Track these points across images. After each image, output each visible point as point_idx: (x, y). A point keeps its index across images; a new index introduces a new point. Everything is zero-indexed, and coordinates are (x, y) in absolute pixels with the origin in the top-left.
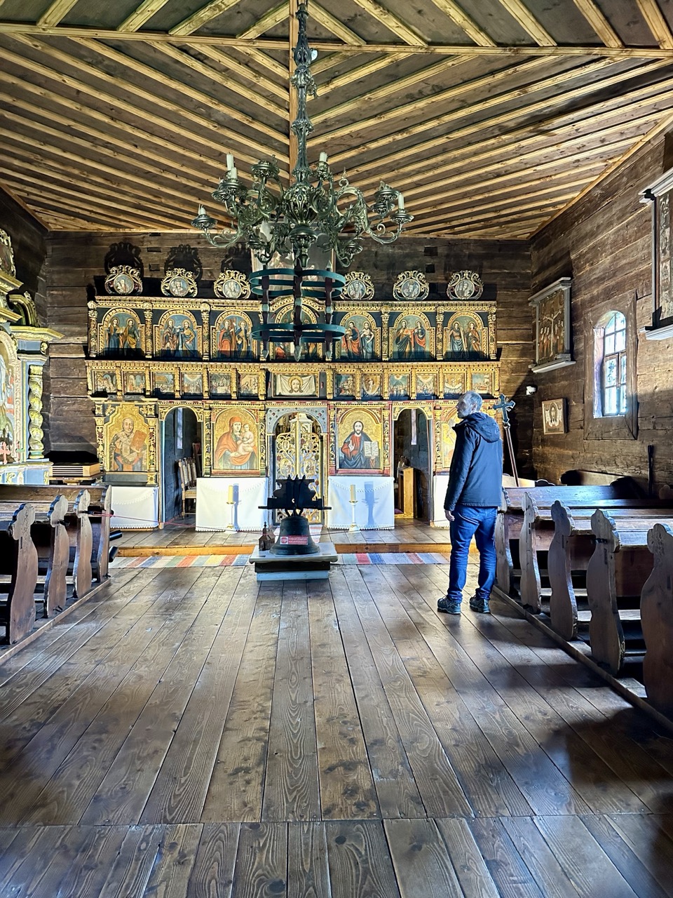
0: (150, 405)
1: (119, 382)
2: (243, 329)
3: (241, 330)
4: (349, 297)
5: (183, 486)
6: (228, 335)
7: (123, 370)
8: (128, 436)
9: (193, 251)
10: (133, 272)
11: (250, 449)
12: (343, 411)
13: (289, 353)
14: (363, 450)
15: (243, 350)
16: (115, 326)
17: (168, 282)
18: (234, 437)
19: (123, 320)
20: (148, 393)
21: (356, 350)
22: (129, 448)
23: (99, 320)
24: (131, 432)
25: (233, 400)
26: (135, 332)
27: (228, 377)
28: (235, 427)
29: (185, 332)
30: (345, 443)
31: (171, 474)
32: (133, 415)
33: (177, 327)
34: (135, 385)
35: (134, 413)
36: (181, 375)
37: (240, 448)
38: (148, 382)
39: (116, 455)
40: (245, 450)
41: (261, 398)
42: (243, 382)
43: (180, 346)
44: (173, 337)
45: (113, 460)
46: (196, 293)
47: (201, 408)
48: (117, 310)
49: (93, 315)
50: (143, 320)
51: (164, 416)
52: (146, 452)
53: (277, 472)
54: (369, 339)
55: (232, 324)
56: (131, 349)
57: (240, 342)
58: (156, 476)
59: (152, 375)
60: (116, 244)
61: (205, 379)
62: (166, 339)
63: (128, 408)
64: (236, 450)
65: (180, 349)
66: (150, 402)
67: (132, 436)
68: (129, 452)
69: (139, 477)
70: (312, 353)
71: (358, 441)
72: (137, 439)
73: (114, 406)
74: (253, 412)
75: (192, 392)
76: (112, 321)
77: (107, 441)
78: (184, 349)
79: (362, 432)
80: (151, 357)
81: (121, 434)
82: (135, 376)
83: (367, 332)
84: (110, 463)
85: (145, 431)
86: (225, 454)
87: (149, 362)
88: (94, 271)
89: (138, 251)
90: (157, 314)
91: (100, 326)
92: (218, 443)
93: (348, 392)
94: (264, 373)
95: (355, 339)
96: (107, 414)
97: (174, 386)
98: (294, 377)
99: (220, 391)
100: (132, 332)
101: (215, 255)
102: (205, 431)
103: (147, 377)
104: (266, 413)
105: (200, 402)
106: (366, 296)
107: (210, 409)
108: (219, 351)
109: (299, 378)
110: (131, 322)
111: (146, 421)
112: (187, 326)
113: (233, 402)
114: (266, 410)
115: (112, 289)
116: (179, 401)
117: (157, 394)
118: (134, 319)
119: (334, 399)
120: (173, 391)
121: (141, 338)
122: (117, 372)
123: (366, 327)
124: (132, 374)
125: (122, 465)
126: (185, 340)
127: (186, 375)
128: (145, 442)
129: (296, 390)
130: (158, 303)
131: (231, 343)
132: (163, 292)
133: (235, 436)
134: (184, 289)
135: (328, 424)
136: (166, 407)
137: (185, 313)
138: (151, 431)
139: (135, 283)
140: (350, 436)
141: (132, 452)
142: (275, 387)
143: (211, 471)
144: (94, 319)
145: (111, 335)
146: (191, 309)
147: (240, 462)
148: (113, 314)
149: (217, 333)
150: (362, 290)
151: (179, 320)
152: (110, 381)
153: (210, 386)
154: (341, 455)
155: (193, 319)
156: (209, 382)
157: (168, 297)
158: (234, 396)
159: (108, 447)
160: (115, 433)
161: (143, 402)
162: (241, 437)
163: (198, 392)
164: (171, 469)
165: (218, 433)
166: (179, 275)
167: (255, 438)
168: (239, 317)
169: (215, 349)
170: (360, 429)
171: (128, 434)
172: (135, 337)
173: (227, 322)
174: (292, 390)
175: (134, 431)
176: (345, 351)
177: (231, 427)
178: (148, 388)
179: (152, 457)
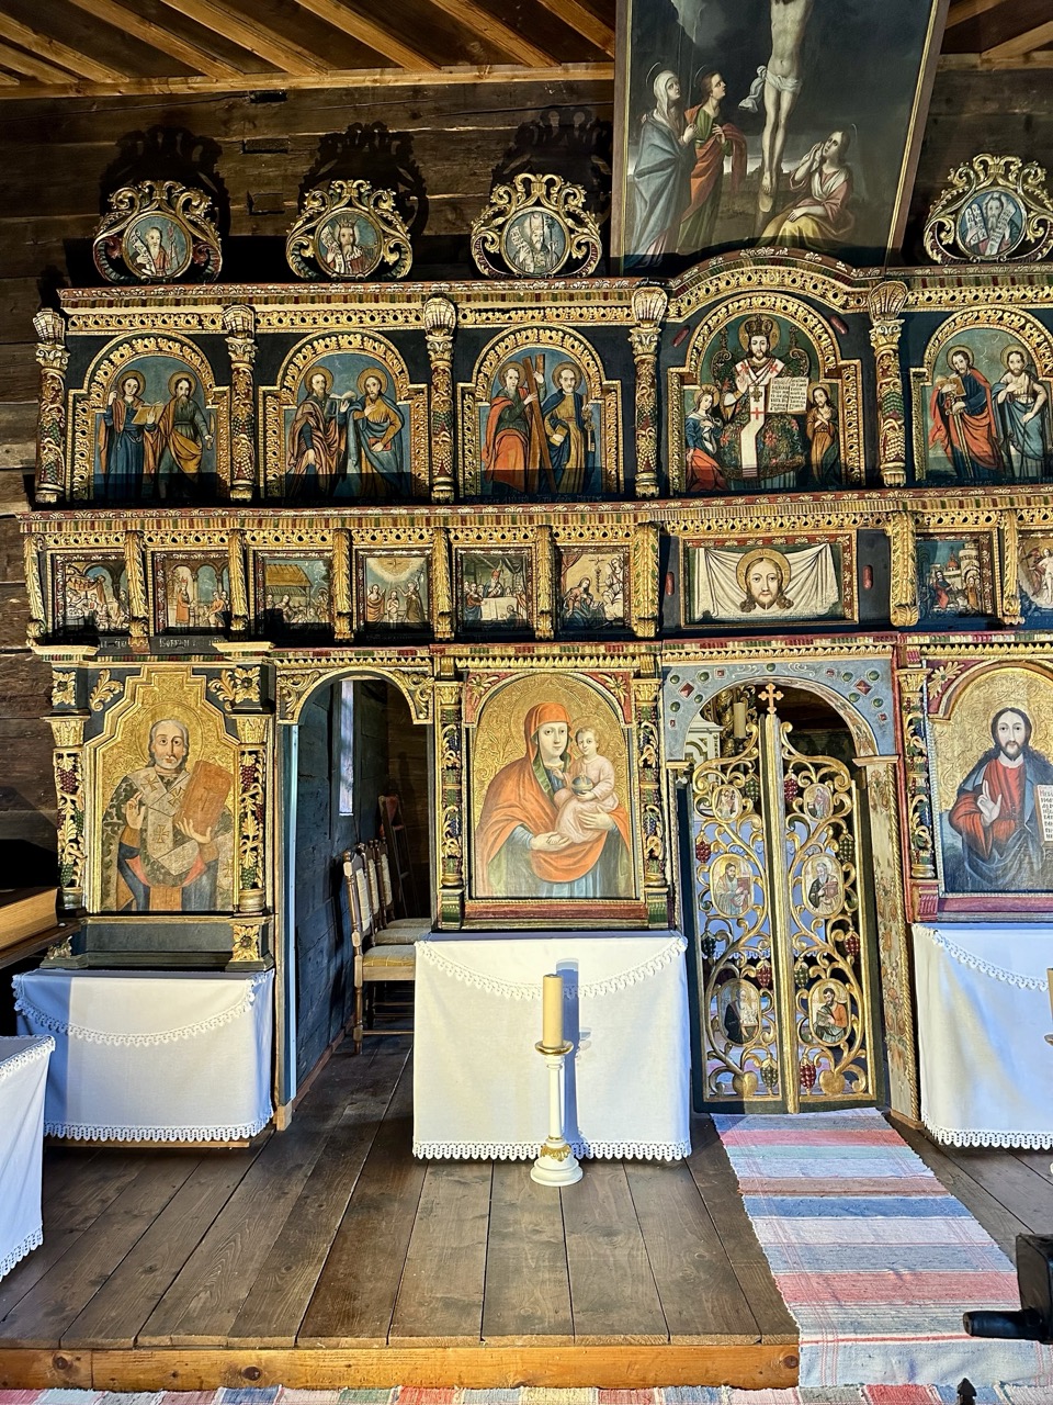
0: (246, 668)
1: (136, 589)
2: (568, 391)
3: (561, 395)
4: (960, 254)
5: (356, 940)
6: (516, 417)
7: (152, 548)
8: (168, 784)
9: (396, 143)
10: (188, 202)
11: (604, 820)
12: (950, 672)
13: (738, 467)
14: (1035, 817)
15: (571, 465)
16: (129, 399)
17: (311, 231)
18: (542, 779)
19: (158, 377)
20: (237, 627)
21: (982, 448)
22: (169, 826)
23: (74, 377)
24: (179, 770)
25: (541, 640)
26: (198, 418)
27: (521, 564)
28: (546, 741)
29: (367, 412)
30: (961, 791)
31: (320, 905)
32: (188, 708)
33: (342, 396)
34: (192, 599)
35: (191, 701)
36: (357, 562)
37: (567, 817)
38: (237, 586)
39: (126, 853)
40: (582, 825)
41: (642, 630)
42: (572, 578)
43: (351, 463)
44: (326, 430)
45: (114, 872)
46: (409, 263)
47: (424, 675)
48: (139, 345)
49: (52, 359)
50: (223, 373)
51: (296, 706)
52: (229, 841)
53: (698, 906)
54: (1027, 408)
55: (529, 377)
56: (182, 475)
57: (557, 439)
58: (265, 928)
59: (254, 564)
60: (138, 135)
61: (441, 568)
62: (304, 438)
63: (165, 679)
64: (552, 822)
65: (351, 469)
66: (243, 654)
67: (182, 782)
68: (169, 840)
69: (203, 933)
70: (822, 465)
71: (1014, 783)
72: (200, 792)
73: (119, 676)
74: (611, 682)
75: (394, 620)
76: (119, 385)
77: (92, 801)
78: (366, 468)
79: (1024, 749)
80: (248, 496)
81: (142, 774)
82: (194, 571)
83: (1018, 385)
84: (105, 881)
85: (228, 763)
86: (511, 840)
87: (244, 512)
88: (64, 225)
89: (213, 152)
90: (273, 350)
91: (76, 399)
92: (486, 800)
93: (961, 602)
94: (652, 539)
95: (975, 409)
96: (94, 704)
97: (331, 599)
98: (755, 554)
99: (493, 610)
100: (188, 418)
101: (469, 151)
102: (442, 756)
103: (236, 567)
104: (661, 686)
105: (423, 652)
106: (1026, 246)
107: (459, 676)
108: (485, 474)
109: (777, 556)
110: (184, 384)
111: (231, 728)
112: (374, 390)
113: (542, 649)
114: (663, 674)
115: (118, 265)
116: (348, 653)
117: (272, 627)
118: (193, 376)
119: (919, 629)
120: (325, 620)
121: (216, 435)
122: (132, 553)
123: (1016, 366)
124: (185, 563)
125: (147, 890)
126: (368, 437)
127: (371, 562)
128: (229, 802)
129: (766, 600)
130: (277, 311)
131: (527, 443)
132: (293, 267)
133: (547, 771)
134: (367, 253)
135: (898, 721)
136: (303, 673)
137: (369, 344)
138: (248, 761)
139: (195, 239)
140: (981, 764)
141: (180, 839)
142: (689, 590)
143: (463, 906)
144: (52, 372)
145: (119, 431)
146: (391, 326)
147: (567, 871)
148: (124, 354)
149: (481, 410)
150: (1012, 223)
151: (347, 370)
152: (109, 591)
153: (459, 598)
154: (949, 841)
155: (396, 363)
156: (455, 581)
157: (311, 280)
158: (544, 626)
159: (99, 824)
160: (119, 773)
161: (220, 657)
162: (568, 778)
163: (412, 620)
164: (320, 888)
165: (485, 766)
166: (350, 204)
167: (618, 777)
168: (554, 353)
169: (472, 465)
170: (1019, 736)
171: (169, 776)
172: (196, 435)
173: (512, 373)
174: (750, 602)
175: (189, 766)
176: (940, 453)
177: (532, 739)
178: (239, 609)
179: (249, 861)
